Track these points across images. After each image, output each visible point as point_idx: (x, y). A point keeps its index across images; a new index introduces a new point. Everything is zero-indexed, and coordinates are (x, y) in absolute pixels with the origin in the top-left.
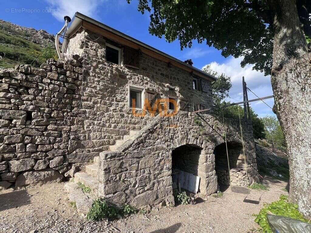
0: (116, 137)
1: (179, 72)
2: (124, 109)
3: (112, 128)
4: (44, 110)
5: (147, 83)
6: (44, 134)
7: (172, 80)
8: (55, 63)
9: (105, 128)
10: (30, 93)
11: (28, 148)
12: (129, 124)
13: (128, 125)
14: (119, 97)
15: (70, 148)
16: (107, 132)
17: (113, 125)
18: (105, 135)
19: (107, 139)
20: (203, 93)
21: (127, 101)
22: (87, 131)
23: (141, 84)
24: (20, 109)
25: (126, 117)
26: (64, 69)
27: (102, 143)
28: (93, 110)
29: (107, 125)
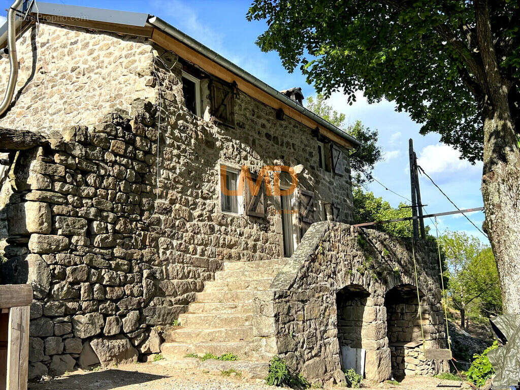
0: (204, 275)
1: (296, 129)
2: (214, 214)
3: (197, 256)
4: (108, 216)
5: (246, 158)
6: (111, 265)
7: (284, 148)
8: (121, 121)
9: (188, 255)
10: (89, 182)
11: (96, 291)
12: (222, 247)
13: (220, 249)
14: (205, 188)
15: (146, 294)
16: (192, 263)
17: (199, 249)
18: (189, 269)
19: (192, 278)
20: (337, 177)
21: (218, 198)
22: (164, 261)
23: (237, 159)
24: (79, 215)
25: (218, 231)
26: (132, 132)
27: (186, 286)
28: (170, 216)
29: (191, 247)
